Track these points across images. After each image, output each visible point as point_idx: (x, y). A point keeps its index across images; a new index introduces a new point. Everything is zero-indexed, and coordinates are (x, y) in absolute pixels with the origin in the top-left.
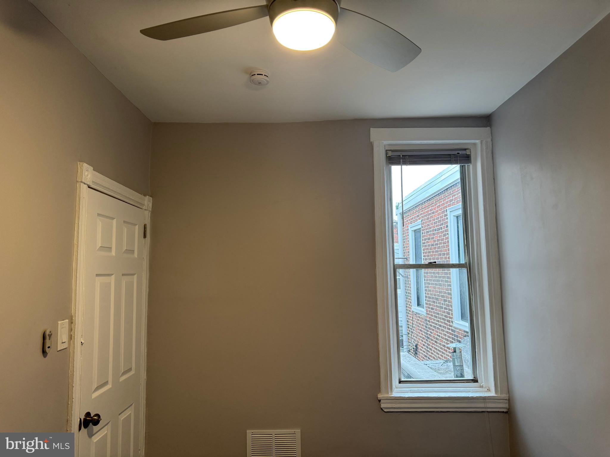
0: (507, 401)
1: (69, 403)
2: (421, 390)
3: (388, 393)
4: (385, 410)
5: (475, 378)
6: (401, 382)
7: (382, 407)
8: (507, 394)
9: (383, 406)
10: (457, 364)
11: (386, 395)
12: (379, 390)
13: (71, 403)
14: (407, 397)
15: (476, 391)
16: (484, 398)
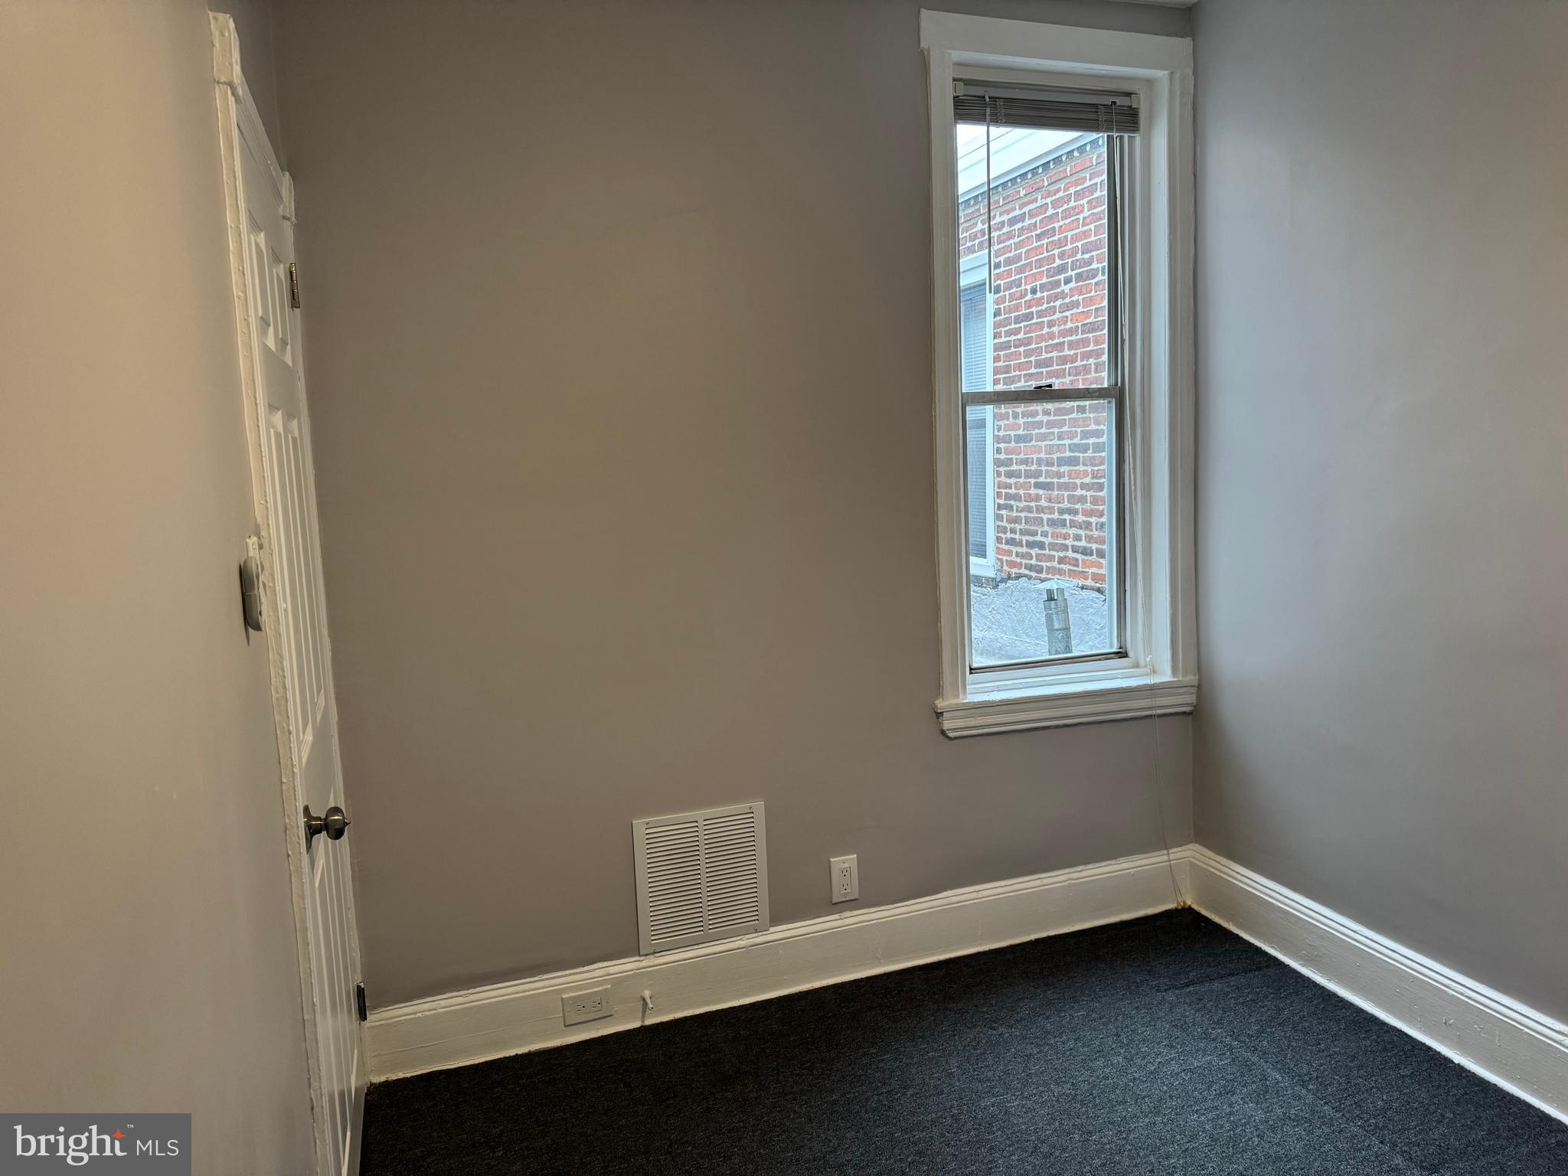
0: (1194, 690)
1: (284, 780)
2: (1020, 683)
3: (957, 696)
4: (952, 735)
5: (1121, 648)
6: (973, 671)
7: (945, 728)
8: (1195, 675)
9: (947, 725)
10: (1056, 626)
11: (954, 701)
12: (938, 690)
13: (288, 781)
14: (1000, 701)
15: (1127, 675)
16: (1152, 688)
